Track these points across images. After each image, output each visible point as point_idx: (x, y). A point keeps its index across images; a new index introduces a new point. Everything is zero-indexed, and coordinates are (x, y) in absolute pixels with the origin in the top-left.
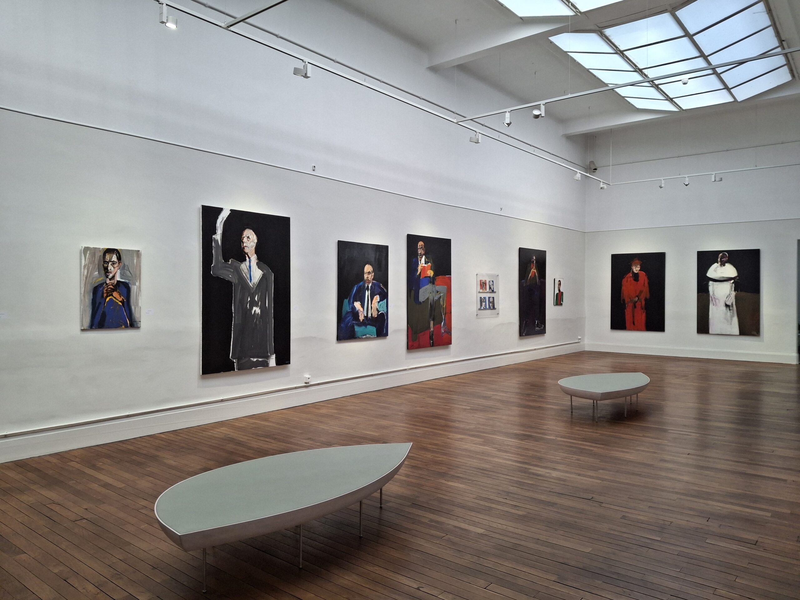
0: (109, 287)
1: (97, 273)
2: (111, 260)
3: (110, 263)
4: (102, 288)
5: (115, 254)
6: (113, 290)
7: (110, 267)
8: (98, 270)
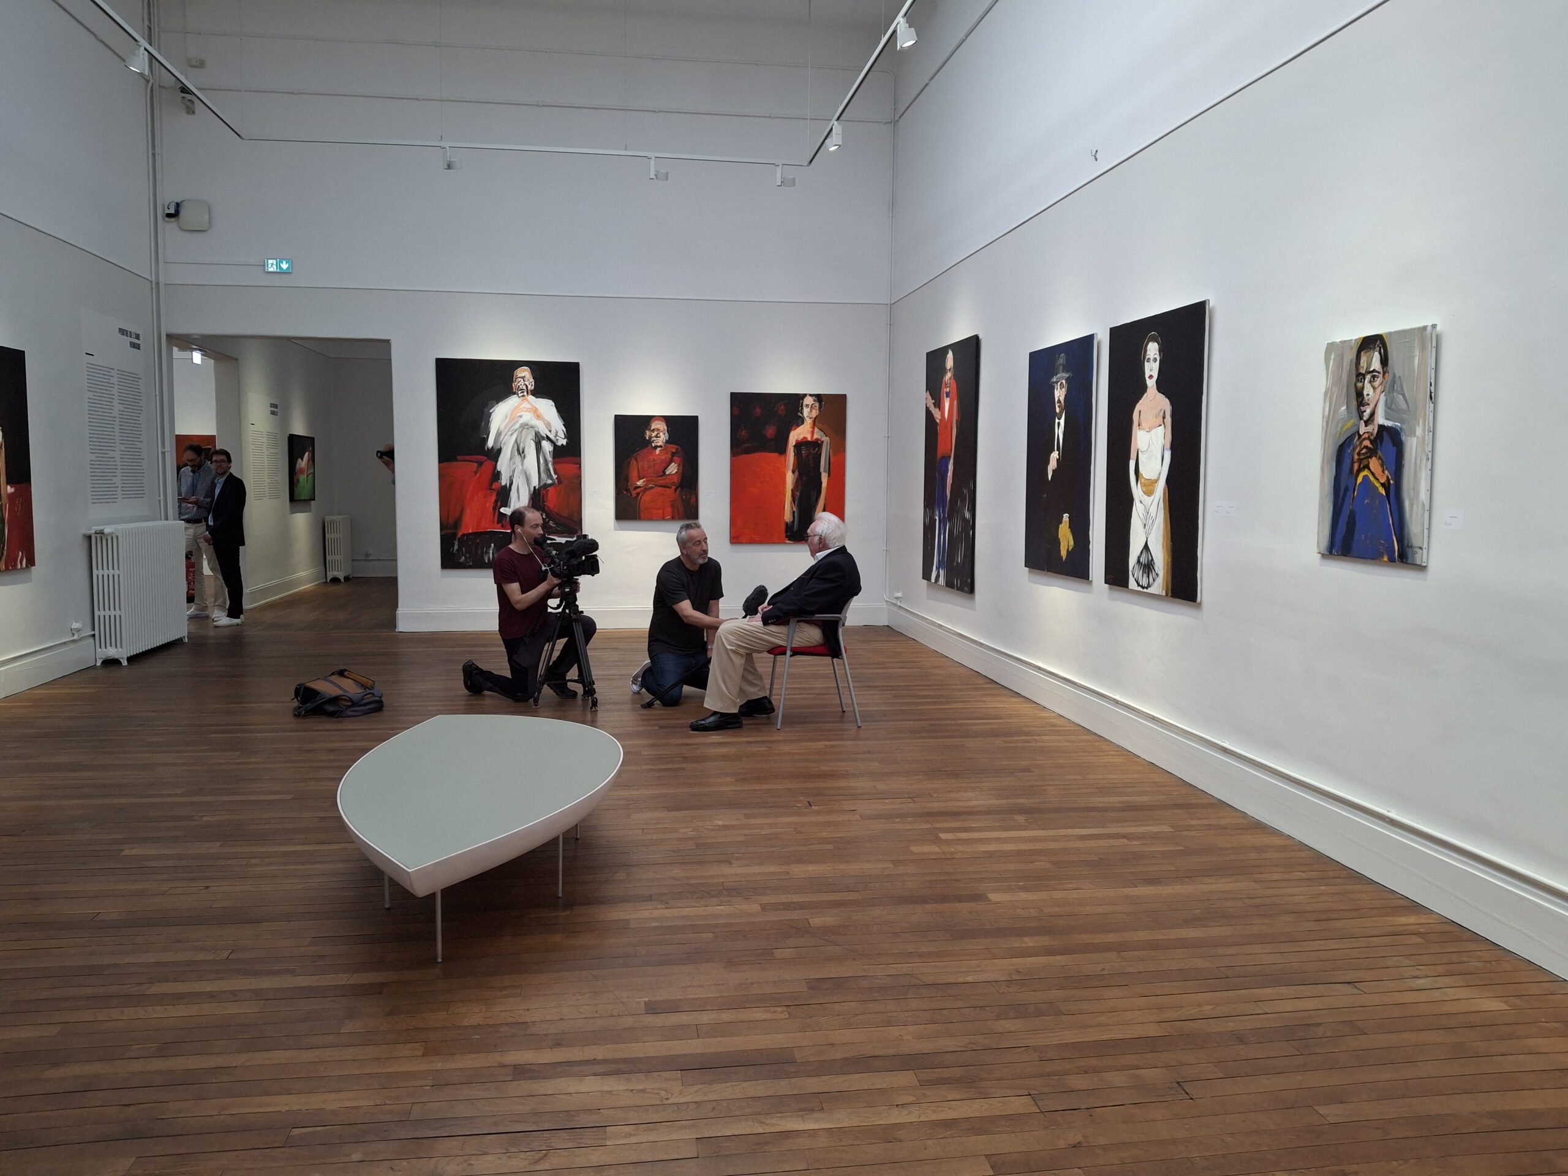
0: (1363, 447)
1: (1344, 408)
2: (1370, 367)
3: (1368, 377)
4: (1352, 447)
5: (1378, 348)
6: (1372, 452)
7: (1368, 390)
8: (1346, 401)
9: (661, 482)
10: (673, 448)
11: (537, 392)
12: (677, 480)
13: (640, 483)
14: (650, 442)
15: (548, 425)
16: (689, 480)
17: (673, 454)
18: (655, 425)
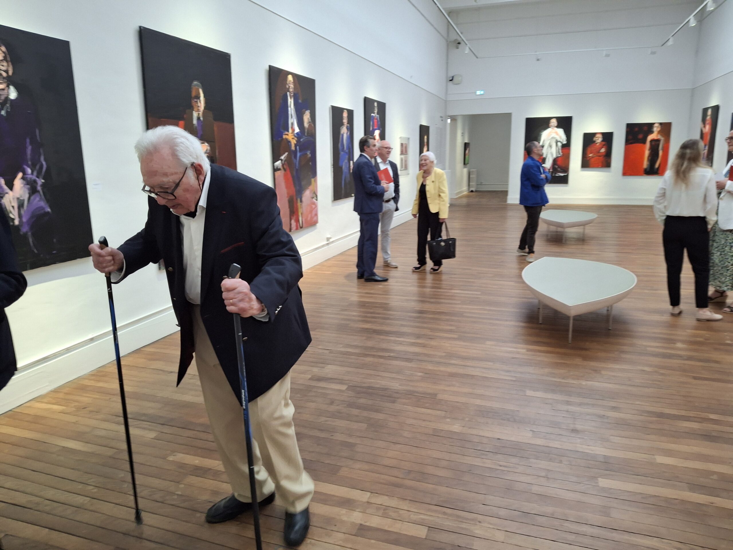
9: (598, 155)
10: (604, 143)
11: (558, 127)
12: (604, 154)
13: (591, 155)
14: (595, 141)
15: (560, 137)
16: (608, 154)
17: (604, 145)
18: (597, 136)
